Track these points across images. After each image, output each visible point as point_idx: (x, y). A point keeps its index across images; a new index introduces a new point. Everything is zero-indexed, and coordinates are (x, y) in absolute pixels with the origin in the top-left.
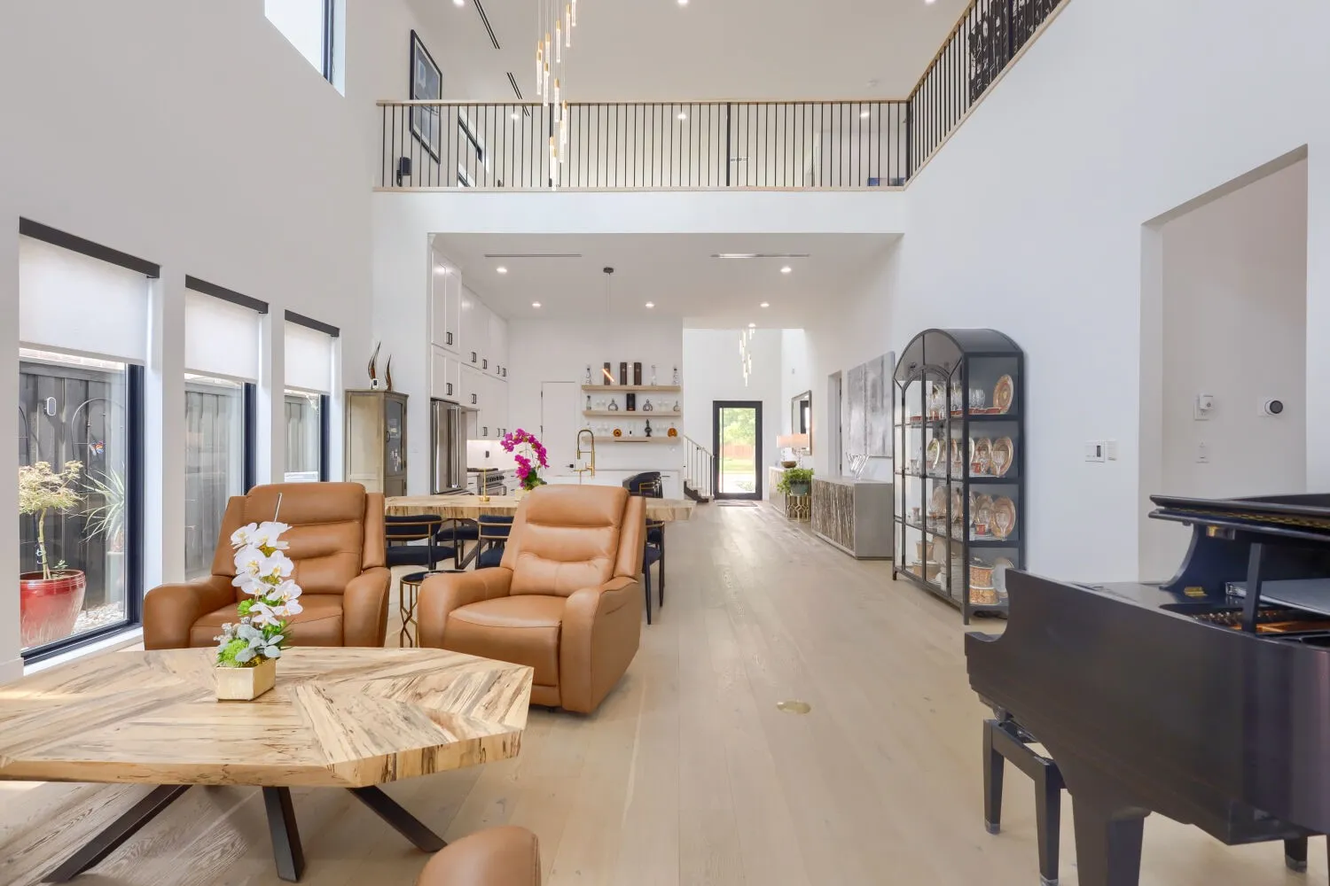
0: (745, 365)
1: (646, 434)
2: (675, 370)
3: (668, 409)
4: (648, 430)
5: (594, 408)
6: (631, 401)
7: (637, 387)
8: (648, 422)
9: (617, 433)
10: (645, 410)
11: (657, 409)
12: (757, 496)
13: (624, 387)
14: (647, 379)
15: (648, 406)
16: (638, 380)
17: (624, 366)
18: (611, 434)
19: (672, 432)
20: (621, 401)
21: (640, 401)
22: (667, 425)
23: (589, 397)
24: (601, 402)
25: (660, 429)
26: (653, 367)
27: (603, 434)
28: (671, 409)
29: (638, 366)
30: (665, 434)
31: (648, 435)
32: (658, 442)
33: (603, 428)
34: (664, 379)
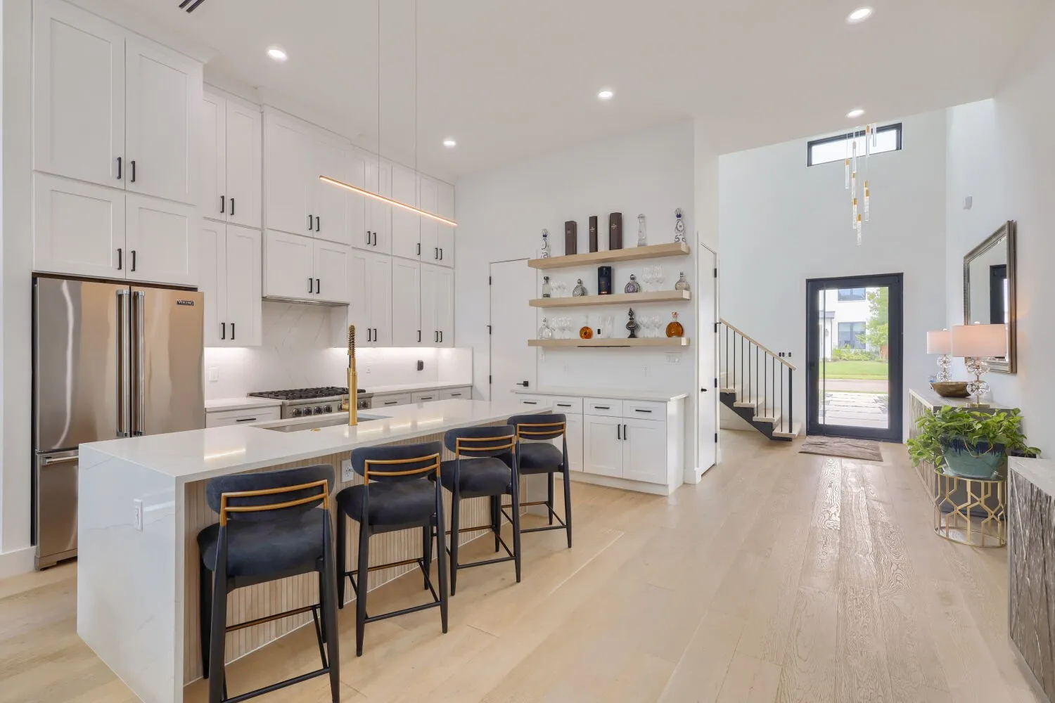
0: (855, 207)
1: (629, 333)
2: (679, 216)
3: (668, 287)
4: (633, 328)
5: (555, 295)
6: (606, 279)
7: (616, 253)
8: (631, 313)
9: (586, 333)
10: (627, 291)
11: (648, 289)
12: (894, 434)
13: (595, 256)
14: (631, 240)
15: (633, 287)
16: (616, 241)
17: (594, 221)
18: (576, 335)
19: (675, 330)
20: (590, 279)
21: (621, 278)
22: (664, 316)
23: (547, 279)
24: (564, 284)
25: (653, 322)
26: (641, 217)
27: (567, 335)
28: (672, 288)
29: (616, 219)
30: (662, 334)
31: (632, 336)
32: (652, 346)
33: (567, 324)
34: (661, 235)
